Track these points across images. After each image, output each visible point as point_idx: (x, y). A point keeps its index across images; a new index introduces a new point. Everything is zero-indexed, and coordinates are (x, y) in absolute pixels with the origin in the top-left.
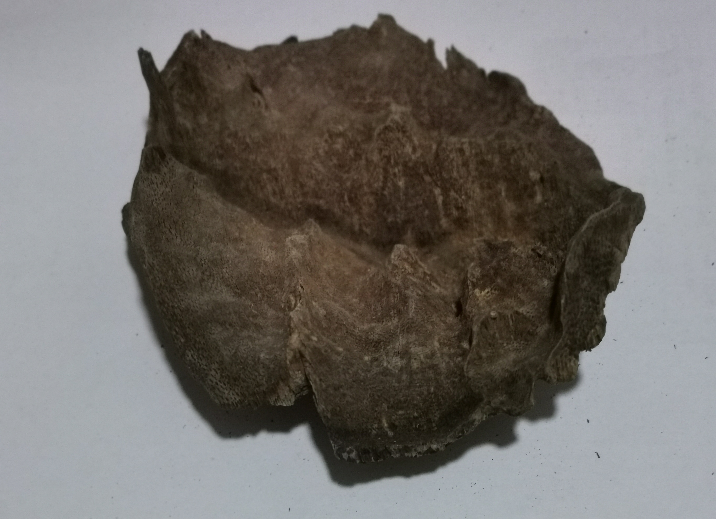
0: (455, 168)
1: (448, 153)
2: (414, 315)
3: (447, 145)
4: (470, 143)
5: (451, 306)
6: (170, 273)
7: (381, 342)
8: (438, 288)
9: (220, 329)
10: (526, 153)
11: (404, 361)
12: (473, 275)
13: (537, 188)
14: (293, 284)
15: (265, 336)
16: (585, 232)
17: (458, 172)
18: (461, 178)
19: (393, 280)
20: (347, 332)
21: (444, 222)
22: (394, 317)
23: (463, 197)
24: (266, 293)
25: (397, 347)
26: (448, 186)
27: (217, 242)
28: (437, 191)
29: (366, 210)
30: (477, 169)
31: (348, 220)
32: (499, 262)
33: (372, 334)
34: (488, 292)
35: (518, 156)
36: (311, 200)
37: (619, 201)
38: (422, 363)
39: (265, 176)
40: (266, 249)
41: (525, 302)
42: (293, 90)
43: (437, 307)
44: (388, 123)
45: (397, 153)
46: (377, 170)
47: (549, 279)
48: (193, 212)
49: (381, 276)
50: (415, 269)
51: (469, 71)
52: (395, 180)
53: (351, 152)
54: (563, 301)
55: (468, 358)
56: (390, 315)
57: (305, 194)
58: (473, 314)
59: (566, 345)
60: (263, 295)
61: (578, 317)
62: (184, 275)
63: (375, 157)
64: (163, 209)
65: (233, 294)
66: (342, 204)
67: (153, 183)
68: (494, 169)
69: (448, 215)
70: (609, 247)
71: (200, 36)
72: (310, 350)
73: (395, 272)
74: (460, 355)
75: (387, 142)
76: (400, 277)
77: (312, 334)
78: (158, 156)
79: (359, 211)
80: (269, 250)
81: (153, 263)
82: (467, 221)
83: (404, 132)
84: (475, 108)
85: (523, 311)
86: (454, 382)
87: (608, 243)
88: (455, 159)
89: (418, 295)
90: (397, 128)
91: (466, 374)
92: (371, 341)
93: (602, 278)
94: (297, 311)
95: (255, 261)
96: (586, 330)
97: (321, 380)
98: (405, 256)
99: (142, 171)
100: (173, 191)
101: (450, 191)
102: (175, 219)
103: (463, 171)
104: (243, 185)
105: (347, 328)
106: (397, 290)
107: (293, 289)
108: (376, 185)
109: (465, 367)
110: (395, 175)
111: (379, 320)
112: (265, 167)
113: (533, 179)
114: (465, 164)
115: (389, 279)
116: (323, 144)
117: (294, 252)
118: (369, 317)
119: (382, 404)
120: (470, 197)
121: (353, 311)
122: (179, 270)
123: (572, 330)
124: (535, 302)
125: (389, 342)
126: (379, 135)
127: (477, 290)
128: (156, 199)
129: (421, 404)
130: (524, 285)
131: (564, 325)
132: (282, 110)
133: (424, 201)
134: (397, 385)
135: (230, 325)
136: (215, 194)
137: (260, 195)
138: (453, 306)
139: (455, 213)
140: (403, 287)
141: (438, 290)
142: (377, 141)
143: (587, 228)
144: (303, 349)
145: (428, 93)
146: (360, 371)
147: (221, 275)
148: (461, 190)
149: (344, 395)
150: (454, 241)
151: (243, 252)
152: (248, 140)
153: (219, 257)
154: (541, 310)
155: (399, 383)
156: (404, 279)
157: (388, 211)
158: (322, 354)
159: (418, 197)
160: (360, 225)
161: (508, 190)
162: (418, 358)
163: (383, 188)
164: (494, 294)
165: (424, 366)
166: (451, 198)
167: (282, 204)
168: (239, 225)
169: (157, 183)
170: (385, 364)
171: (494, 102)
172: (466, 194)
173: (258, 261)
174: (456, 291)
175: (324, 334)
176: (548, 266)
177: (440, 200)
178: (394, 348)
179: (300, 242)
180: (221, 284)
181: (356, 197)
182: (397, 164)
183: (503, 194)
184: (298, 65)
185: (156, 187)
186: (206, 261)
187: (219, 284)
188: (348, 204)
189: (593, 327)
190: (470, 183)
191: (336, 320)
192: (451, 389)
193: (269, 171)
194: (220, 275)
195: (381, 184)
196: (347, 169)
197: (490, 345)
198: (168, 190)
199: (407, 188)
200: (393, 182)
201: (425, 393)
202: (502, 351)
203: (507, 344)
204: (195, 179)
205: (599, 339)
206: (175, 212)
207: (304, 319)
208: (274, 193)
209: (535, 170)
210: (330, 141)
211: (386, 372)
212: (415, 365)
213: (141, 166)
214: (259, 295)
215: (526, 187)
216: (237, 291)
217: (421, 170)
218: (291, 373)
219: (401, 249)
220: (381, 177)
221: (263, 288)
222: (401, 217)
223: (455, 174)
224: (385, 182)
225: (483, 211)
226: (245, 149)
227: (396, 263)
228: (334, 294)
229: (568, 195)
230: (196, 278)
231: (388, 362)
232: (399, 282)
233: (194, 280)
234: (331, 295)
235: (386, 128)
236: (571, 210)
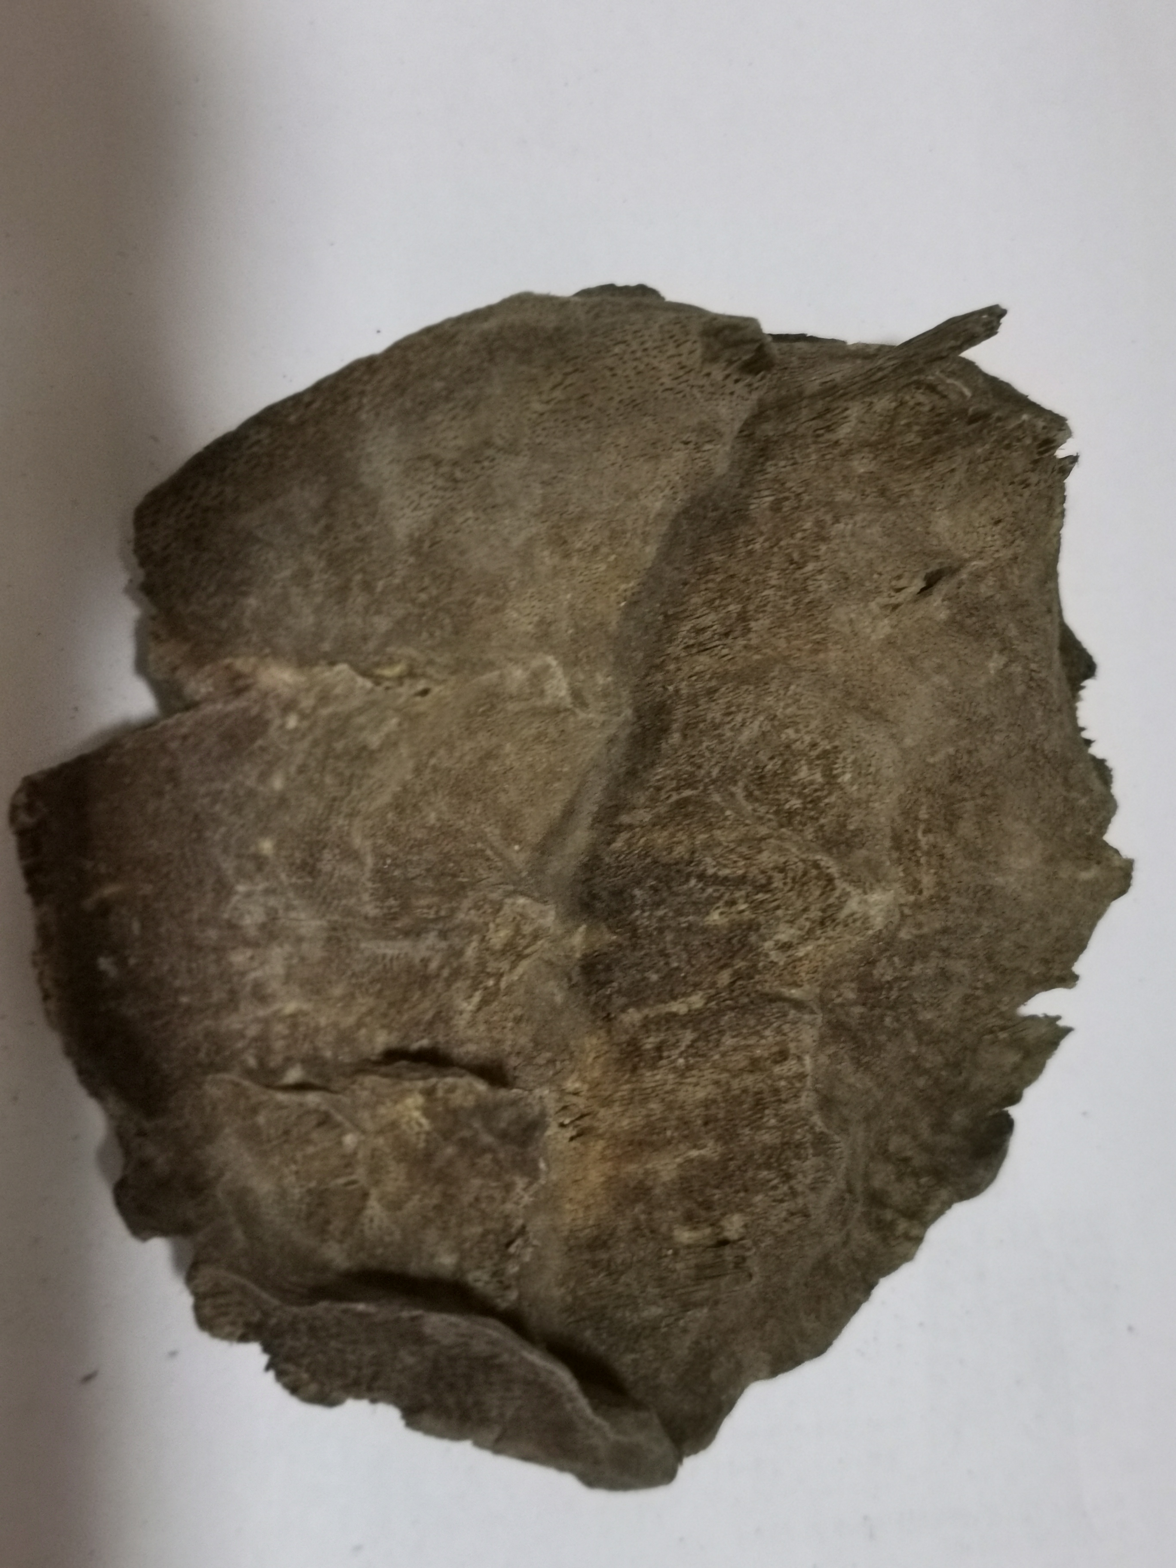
0: (743, 1043)
1: (775, 1025)
2: (367, 954)
3: (794, 1023)
4: (802, 1077)
5: (423, 1038)
6: (439, 385)
7: (314, 877)
8: (471, 1008)
9: (315, 502)
10: (785, 1205)
11: (252, 932)
12: (452, 1089)
13: (708, 1231)
14: (430, 671)
15: (318, 610)
16: (522, 1360)
17: (735, 1049)
18: (724, 1055)
19: (466, 903)
20: (334, 799)
21: (633, 1016)
22: (382, 908)
23: (681, 1061)
24: (429, 612)
25: (293, 914)
26: (704, 1026)
27: (545, 498)
28: (697, 1000)
29: (660, 838)
30: (745, 1091)
31: (641, 798)
32: (488, 1149)
33: (335, 856)
34: (420, 1125)
35: (775, 1188)
36: (680, 713)
37: (612, 1436)
38: (243, 974)
39: (734, 608)
40: (536, 611)
41: (399, 1213)
42: (940, 669)
43: (406, 1006)
44: (841, 885)
45: (778, 907)
46: (742, 863)
47: (459, 1267)
48: (622, 441)
49: (485, 876)
50: (503, 952)
51: (1016, 1068)
52: (721, 903)
53: (795, 803)
54: (361, 1307)
55: (246, 1083)
56: (388, 897)
57: (693, 701)
58: (358, 1092)
59: (266, 1314)
60: (423, 605)
61: (333, 1343)
62: (439, 418)
63: (767, 858)
64: (611, 369)
65: (417, 534)
66: (674, 784)
67: (678, 346)
68: (747, 1131)
69: (646, 1025)
70: (502, 1415)
71: (1061, 453)
72: (255, 711)
73: (487, 906)
74: (262, 1063)
75: (800, 883)
76: (475, 919)
77: (303, 716)
78: (746, 357)
79: (658, 823)
80: (536, 619)
81: (457, 343)
82: (634, 1069)
83: (822, 923)
84: (921, 1082)
85: (372, 1207)
86: (197, 1050)
87: (509, 1413)
88: (763, 1041)
89: (425, 962)
90: (830, 906)
91: (209, 1077)
92: (317, 855)
93: (428, 1398)
94: (353, 679)
95: (501, 585)
96: (306, 1361)
97: (185, 738)
98: (527, 929)
99: (704, 320)
100: (666, 394)
101: (694, 1030)
102: (591, 398)
103: (740, 1060)
104: (718, 559)
105: (342, 799)
106: (443, 913)
107: (419, 671)
108: (709, 860)
109: (226, 1076)
110: (732, 903)
111: (380, 875)
112: (751, 607)
113: (724, 1223)
114: (755, 1065)
115: (470, 893)
116: (808, 739)
117: (518, 675)
118: (390, 849)
119: (151, 882)
120: (682, 1075)
121: (400, 813)
122: (451, 405)
123: (303, 1327)
124: (398, 1236)
125: (311, 897)
126: (816, 865)
127: (420, 1100)
128: (633, 352)
129: (153, 974)
130: (438, 1208)
131: (312, 1308)
132: (890, 642)
133: (677, 969)
134: (195, 916)
135: (328, 528)
136: (683, 496)
137: (696, 600)
138: (425, 1043)
139: (649, 1043)
140: (449, 925)
141: (468, 1007)
142: (803, 861)
143: (532, 1365)
144: (253, 694)
145: (944, 976)
146: (223, 830)
147: (459, 507)
148: (696, 1055)
149: (160, 794)
150: (594, 1041)
151: (526, 557)
152: (810, 567)
153: (499, 500)
154: (379, 1251)
155: (200, 921)
156: (472, 929)
157: (655, 890)
158: (253, 740)
159: (684, 956)
160: (630, 827)
161: (703, 1162)
162: (255, 964)
163: (701, 877)
164: (418, 1139)
165: (235, 979)
166: (680, 1032)
167: (676, 649)
168: (604, 550)
169: (680, 355)
170: (241, 888)
171: (939, 1127)
172: (689, 1068)
173: (502, 591)
174: (472, 1048)
175: (315, 743)
176: (488, 1264)
177: (678, 1007)
178: (289, 908)
179: (547, 687)
180: (437, 506)
181: (686, 816)
182: (756, 906)
183: (694, 1153)
184: (1005, 679)
185: (669, 353)
186: (490, 472)
187: (437, 501)
188: (675, 797)
189: (314, 1376)
190: (715, 1077)
191: (359, 772)
192: (183, 1044)
193: (743, 617)
194: (460, 502)
195: (711, 871)
196: (757, 793)
197: (287, 1132)
198: (667, 382)
199: (705, 930)
200: (719, 898)
201: (177, 983)
202: (276, 1160)
203: (297, 1173)
204: (707, 447)
205: (294, 1389)
206: (611, 399)
207: (337, 697)
208: (699, 631)
209: (745, 1226)
210: (814, 754)
211: (223, 890)
212: (239, 958)
213: (715, 317)
214: (423, 596)
215: (708, 1206)
216: (427, 544)
217: (740, 964)
218: (208, 668)
219: (541, 921)
220: (725, 872)
221: (441, 604)
222: (643, 919)
223: (728, 1041)
224: (716, 880)
225: (655, 1106)
226: (792, 562)
227: (506, 909)
228: (435, 769)
229: (686, 1306)
230: (437, 445)
231: (249, 895)
232: (461, 916)
233: (431, 441)
234: (433, 761)
235: (830, 880)
236: (655, 1311)
